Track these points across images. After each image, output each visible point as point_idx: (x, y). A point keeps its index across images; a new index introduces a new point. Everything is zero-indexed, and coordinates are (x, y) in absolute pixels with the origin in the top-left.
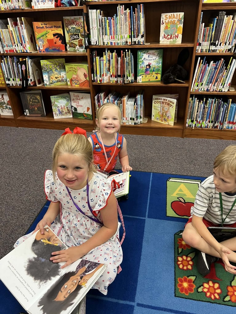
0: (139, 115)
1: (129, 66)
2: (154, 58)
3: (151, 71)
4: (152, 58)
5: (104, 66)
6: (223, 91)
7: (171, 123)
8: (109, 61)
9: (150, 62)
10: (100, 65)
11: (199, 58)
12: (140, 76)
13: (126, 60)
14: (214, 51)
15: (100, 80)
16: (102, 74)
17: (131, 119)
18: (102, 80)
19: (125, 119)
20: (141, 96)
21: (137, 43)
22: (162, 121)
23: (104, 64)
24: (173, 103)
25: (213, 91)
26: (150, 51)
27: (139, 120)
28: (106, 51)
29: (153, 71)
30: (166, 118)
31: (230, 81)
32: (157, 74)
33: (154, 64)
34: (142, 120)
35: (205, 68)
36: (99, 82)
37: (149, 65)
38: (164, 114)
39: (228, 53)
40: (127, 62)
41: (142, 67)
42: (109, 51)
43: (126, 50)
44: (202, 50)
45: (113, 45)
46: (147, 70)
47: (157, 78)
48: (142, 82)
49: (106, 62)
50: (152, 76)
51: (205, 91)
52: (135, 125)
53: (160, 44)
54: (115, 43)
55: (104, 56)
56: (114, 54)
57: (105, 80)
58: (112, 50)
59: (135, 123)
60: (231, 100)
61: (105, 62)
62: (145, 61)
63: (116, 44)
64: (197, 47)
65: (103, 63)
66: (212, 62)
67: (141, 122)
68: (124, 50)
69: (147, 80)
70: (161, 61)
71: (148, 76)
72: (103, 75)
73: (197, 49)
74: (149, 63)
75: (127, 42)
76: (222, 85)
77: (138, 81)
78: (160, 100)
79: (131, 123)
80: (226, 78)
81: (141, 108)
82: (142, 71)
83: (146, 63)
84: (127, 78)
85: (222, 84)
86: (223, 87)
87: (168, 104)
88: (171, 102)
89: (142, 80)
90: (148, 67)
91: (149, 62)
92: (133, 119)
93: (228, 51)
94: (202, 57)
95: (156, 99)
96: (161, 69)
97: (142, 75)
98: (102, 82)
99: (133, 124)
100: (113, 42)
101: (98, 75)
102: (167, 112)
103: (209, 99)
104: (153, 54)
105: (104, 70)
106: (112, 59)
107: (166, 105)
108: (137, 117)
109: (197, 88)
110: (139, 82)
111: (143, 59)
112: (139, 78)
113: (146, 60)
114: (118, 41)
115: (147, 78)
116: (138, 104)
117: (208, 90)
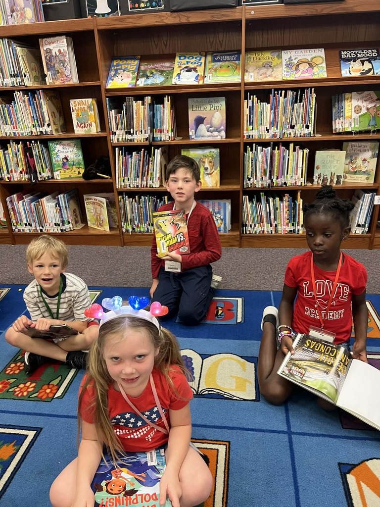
0: (65, 219)
1: (40, 159)
2: (71, 149)
3: (70, 165)
4: (67, 150)
5: (11, 160)
6: (154, 187)
7: (106, 229)
8: (16, 154)
9: (67, 154)
10: (5, 160)
11: (117, 149)
12: (57, 171)
13: (34, 153)
14: (131, 140)
15: (8, 178)
16: (10, 170)
17: (55, 224)
18: (11, 178)
19: (48, 224)
20: (64, 196)
21: (44, 133)
22: (98, 227)
23: (11, 158)
24: (103, 203)
25: (144, 187)
26: (64, 142)
27: (67, 227)
28: (11, 143)
29: (73, 165)
30: (101, 222)
31: (158, 175)
32: (78, 168)
33: (72, 157)
34: (71, 225)
35: (127, 161)
36: (7, 180)
37: (66, 158)
38: (98, 218)
39: (147, 143)
40: (36, 155)
41: (58, 161)
42: (14, 143)
43: (33, 142)
44: (118, 139)
45: (17, 135)
46: (64, 164)
47: (79, 173)
48: (61, 179)
49: (13, 156)
50: (73, 171)
51: (134, 187)
52: (62, 233)
53: (76, 134)
54: (18, 133)
55: (10, 149)
56: (20, 146)
57: (15, 178)
58: (17, 142)
59: (62, 230)
60: (166, 197)
61: (11, 156)
62: (59, 154)
63: (21, 135)
64: (111, 136)
65: (9, 157)
66: (134, 153)
67: (70, 228)
68: (30, 141)
69: (67, 176)
70: (80, 153)
71: (67, 171)
72: (12, 172)
73: (111, 138)
74: (65, 156)
75: (32, 132)
76: (151, 180)
77: (55, 178)
78: (91, 201)
79: (57, 230)
80: (153, 171)
81: (66, 210)
82: (59, 166)
83: (62, 156)
84: (40, 174)
85: (151, 178)
86: (153, 182)
87: (100, 205)
88: (101, 202)
89: (60, 176)
90: (65, 161)
91: (65, 154)
92: (59, 225)
93: (146, 140)
94: (120, 148)
95: (87, 199)
96: (82, 163)
97: (60, 171)
98: (12, 180)
99: (60, 231)
100: (17, 132)
101: (5, 171)
102: (100, 214)
103: (142, 197)
104: (69, 145)
105: (12, 166)
106: (19, 152)
107: (98, 206)
108: (63, 222)
109: (123, 184)
110: (57, 179)
111: (56, 151)
112: (55, 174)
113: (61, 152)
114: (22, 132)
115: (66, 173)
116: (61, 205)
117: (137, 186)
